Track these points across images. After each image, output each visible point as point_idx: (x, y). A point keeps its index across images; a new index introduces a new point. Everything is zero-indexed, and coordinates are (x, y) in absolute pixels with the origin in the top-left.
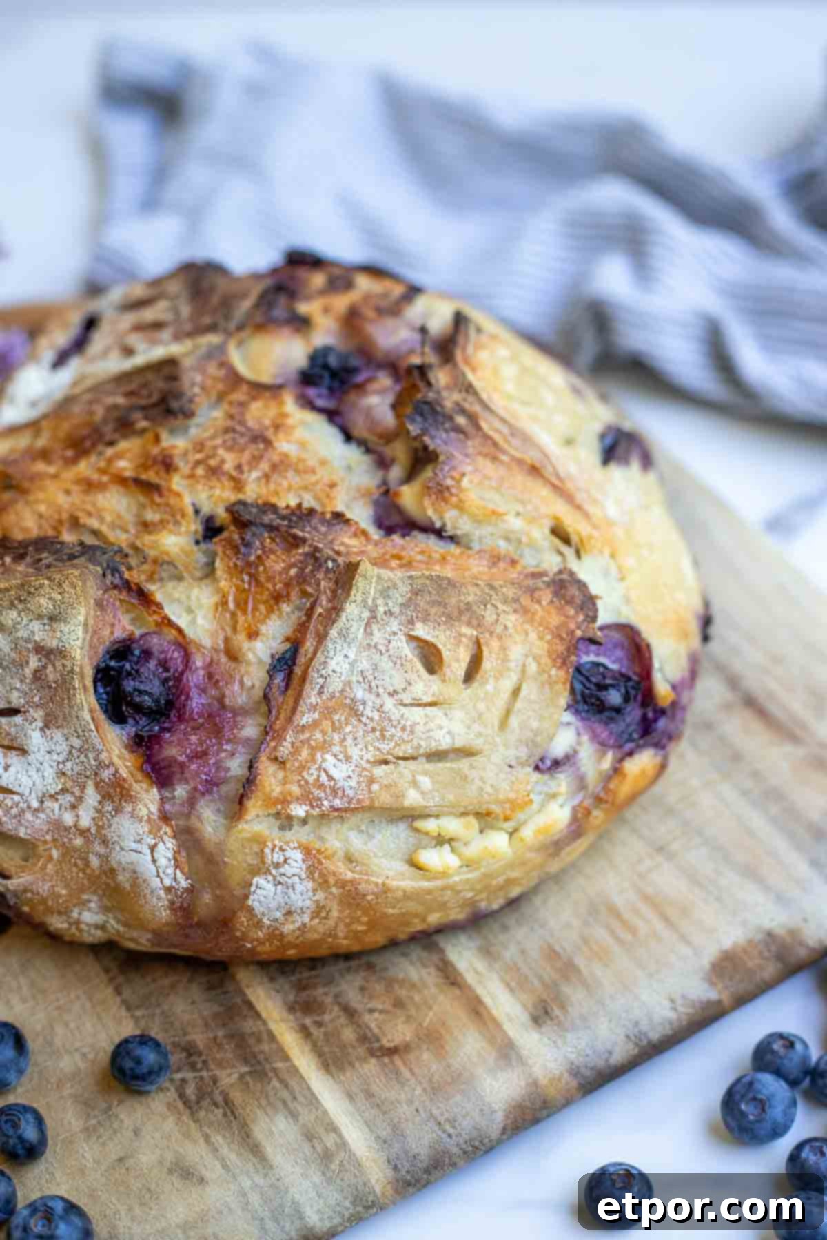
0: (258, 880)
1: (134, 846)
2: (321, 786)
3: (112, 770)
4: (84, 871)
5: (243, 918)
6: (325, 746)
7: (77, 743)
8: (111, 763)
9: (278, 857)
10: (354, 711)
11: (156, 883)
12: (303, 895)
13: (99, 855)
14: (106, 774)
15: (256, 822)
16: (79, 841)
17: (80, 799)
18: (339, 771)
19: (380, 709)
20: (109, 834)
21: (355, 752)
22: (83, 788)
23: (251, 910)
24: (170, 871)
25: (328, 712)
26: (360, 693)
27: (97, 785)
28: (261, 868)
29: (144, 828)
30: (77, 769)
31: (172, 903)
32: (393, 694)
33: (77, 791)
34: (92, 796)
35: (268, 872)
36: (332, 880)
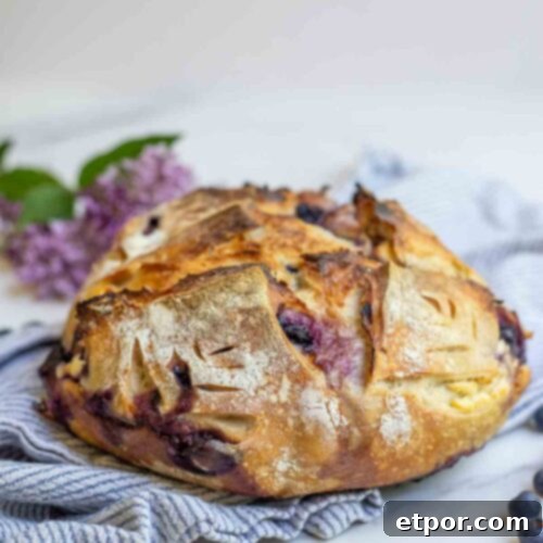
0: (385, 417)
1: (317, 405)
2: (406, 363)
3: (298, 365)
4: (283, 430)
5: (376, 443)
6: (401, 344)
7: (274, 354)
8: (298, 361)
9: (393, 402)
10: (409, 328)
11: (330, 425)
12: (406, 424)
13: (293, 418)
14: (294, 368)
15: (378, 385)
16: (281, 411)
17: (279, 387)
18: (414, 355)
19: (421, 326)
20: (301, 402)
21: (418, 346)
22: (280, 380)
23: (381, 436)
24: (338, 416)
25: (398, 329)
26: (409, 319)
27: (289, 377)
28: (385, 409)
29: (321, 394)
30: (276, 369)
31: (339, 437)
32: (425, 319)
33: (277, 382)
34: (286, 383)
35: (388, 411)
36: (420, 413)
